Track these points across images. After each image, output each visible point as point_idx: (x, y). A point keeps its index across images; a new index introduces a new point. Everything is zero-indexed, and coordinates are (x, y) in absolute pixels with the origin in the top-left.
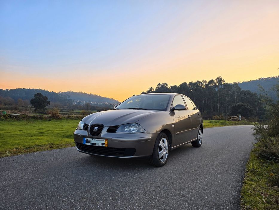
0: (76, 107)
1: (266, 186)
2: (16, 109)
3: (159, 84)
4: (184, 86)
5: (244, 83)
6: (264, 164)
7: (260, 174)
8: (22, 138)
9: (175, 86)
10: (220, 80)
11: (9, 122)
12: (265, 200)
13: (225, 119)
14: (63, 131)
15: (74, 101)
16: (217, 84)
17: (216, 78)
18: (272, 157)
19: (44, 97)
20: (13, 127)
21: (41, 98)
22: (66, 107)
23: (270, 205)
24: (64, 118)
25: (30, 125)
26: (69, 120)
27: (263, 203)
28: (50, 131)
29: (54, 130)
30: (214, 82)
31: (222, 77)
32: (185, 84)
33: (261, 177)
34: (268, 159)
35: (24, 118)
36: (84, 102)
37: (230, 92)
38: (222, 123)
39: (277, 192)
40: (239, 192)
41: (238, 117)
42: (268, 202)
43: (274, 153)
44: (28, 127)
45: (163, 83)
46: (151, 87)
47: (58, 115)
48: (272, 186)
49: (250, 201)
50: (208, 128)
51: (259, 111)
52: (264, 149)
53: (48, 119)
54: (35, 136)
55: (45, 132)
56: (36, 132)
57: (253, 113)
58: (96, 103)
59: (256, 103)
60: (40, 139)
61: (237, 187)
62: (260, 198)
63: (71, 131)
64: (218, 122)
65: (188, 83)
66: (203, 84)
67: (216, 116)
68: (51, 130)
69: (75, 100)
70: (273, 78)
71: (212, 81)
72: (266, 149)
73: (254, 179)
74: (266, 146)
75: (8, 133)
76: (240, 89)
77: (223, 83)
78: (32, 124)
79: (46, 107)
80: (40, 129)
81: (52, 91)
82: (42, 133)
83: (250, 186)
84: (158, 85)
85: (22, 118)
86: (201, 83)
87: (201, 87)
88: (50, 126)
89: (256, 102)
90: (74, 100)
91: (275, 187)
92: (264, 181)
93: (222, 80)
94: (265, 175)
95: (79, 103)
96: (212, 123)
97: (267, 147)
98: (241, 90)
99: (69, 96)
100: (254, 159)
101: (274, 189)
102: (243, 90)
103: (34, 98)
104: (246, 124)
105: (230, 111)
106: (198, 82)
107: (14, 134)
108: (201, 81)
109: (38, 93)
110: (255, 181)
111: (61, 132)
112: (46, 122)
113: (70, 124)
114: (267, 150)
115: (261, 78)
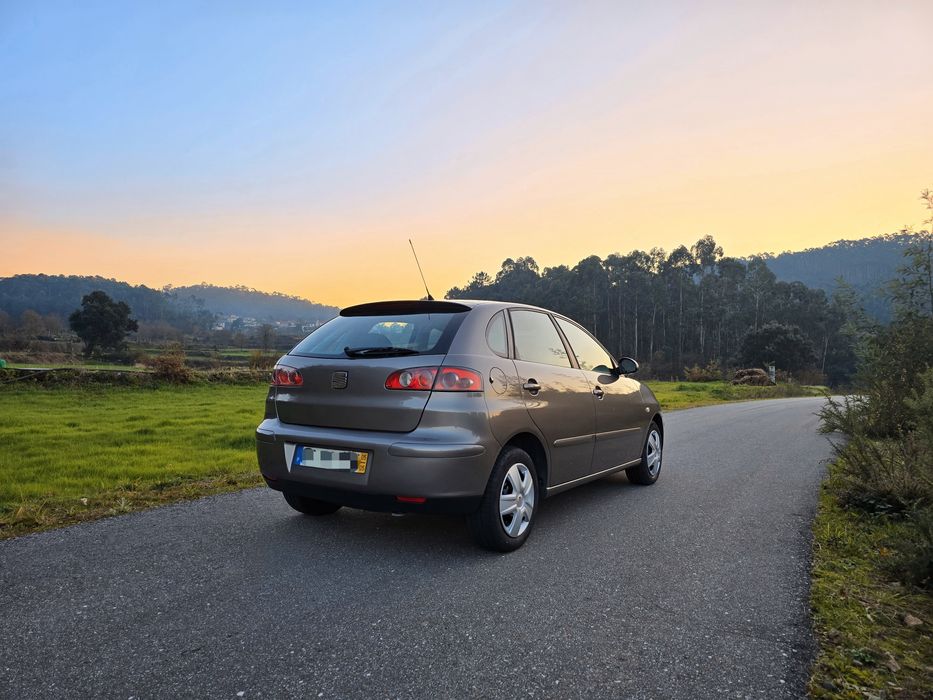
0: (225, 339)
1: (871, 583)
2: (18, 346)
3: (509, 262)
4: (592, 267)
5: (785, 256)
6: (861, 525)
7: (852, 552)
8: (92, 449)
9: (562, 269)
10: (707, 247)
11: (18, 394)
12: (872, 616)
13: (725, 380)
14: (211, 423)
15: (216, 317)
16: (699, 262)
17: (695, 243)
18: (882, 504)
19: (115, 305)
20: (41, 412)
21: (108, 308)
22: (192, 337)
23: (885, 628)
24: (201, 378)
25: (93, 403)
26: (217, 387)
27: (867, 623)
28: (170, 424)
29: (184, 421)
30: (689, 256)
31: (715, 240)
32: (594, 260)
33: (855, 559)
34: (872, 509)
35: (68, 379)
36: (251, 323)
37: (739, 289)
38: (717, 392)
39: (901, 595)
40: (805, 599)
41: (766, 370)
42: (879, 622)
43: (889, 493)
44: (92, 411)
45: (521, 259)
46: (479, 272)
47: (182, 371)
48: (886, 583)
49: (834, 621)
50: (677, 412)
51: (831, 348)
52: (859, 482)
53: (149, 383)
54: (128, 442)
55: (158, 430)
56: (127, 431)
57: (813, 356)
58: (293, 325)
59: (822, 325)
60: (149, 453)
61: (797, 586)
62: (859, 613)
63: (239, 424)
64: (704, 389)
65: (604, 257)
66: (652, 262)
67: (696, 369)
68: (173, 421)
69: (222, 314)
70: (877, 243)
71: (681, 253)
72: (866, 481)
73: (839, 565)
74: (865, 473)
75: (32, 432)
76: (772, 277)
77: (718, 258)
78: (98, 402)
79: (126, 339)
80: (133, 419)
81: (139, 285)
82: (146, 432)
83: (830, 584)
84: (504, 264)
85: (60, 381)
86: (648, 259)
87: (647, 272)
88: (162, 406)
89: (821, 319)
90: (219, 315)
91: (894, 584)
92: (865, 570)
93: (716, 247)
94: (865, 556)
95: (236, 323)
96: (686, 392)
97: (870, 477)
98: (777, 281)
99: (201, 302)
100: (832, 511)
101: (892, 589)
102: (780, 284)
103: (82, 309)
104: (790, 394)
105: (739, 349)
106: (637, 255)
107: (56, 438)
108: (648, 252)
109: (94, 293)
110: (841, 569)
111: (207, 427)
112: (145, 395)
113: (227, 400)
114: (868, 486)
115: (838, 242)
